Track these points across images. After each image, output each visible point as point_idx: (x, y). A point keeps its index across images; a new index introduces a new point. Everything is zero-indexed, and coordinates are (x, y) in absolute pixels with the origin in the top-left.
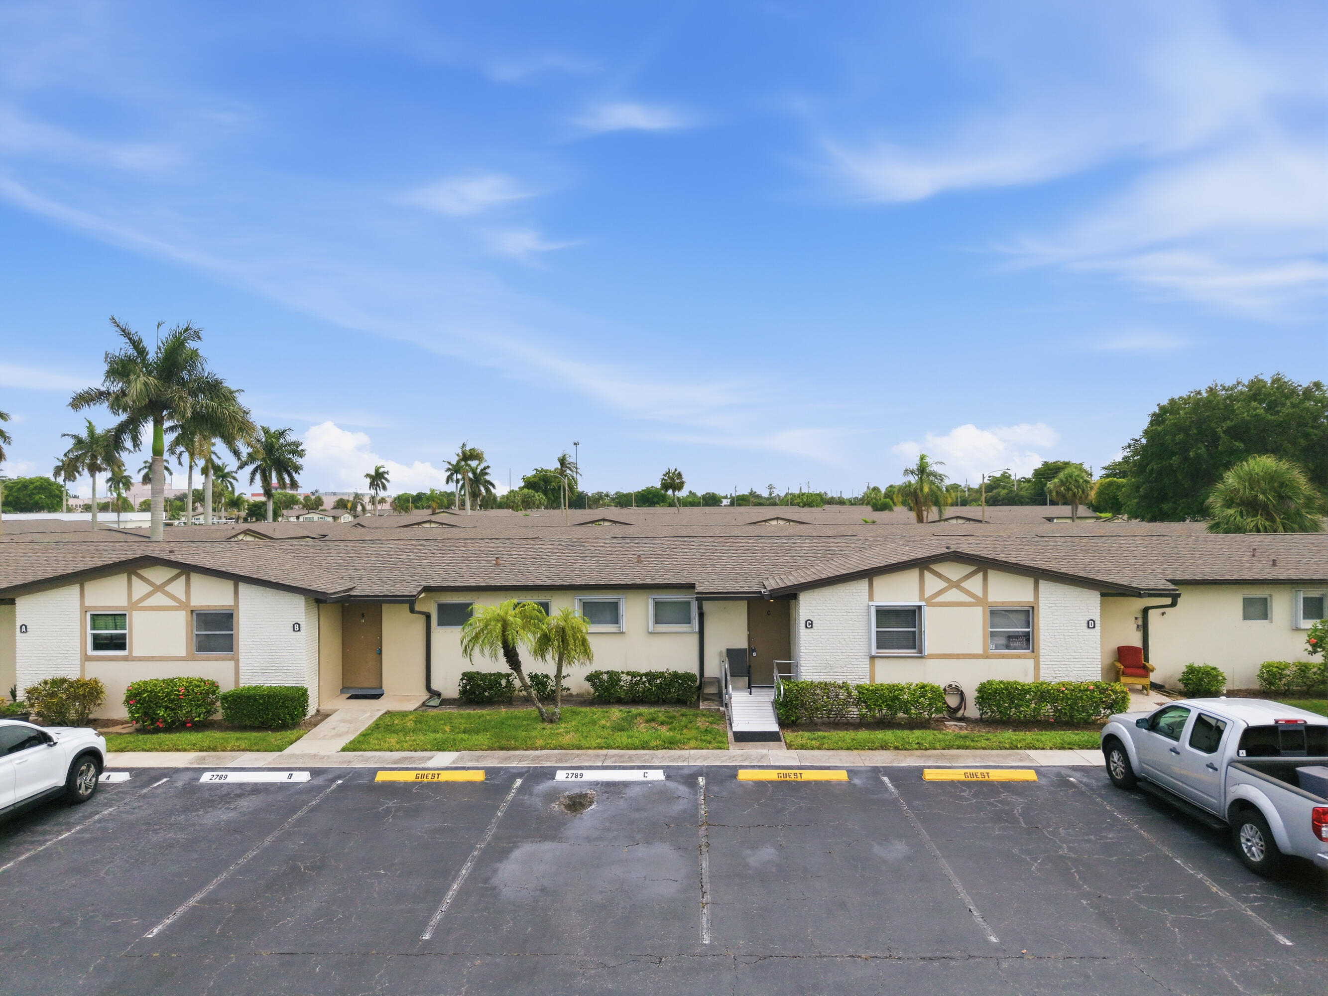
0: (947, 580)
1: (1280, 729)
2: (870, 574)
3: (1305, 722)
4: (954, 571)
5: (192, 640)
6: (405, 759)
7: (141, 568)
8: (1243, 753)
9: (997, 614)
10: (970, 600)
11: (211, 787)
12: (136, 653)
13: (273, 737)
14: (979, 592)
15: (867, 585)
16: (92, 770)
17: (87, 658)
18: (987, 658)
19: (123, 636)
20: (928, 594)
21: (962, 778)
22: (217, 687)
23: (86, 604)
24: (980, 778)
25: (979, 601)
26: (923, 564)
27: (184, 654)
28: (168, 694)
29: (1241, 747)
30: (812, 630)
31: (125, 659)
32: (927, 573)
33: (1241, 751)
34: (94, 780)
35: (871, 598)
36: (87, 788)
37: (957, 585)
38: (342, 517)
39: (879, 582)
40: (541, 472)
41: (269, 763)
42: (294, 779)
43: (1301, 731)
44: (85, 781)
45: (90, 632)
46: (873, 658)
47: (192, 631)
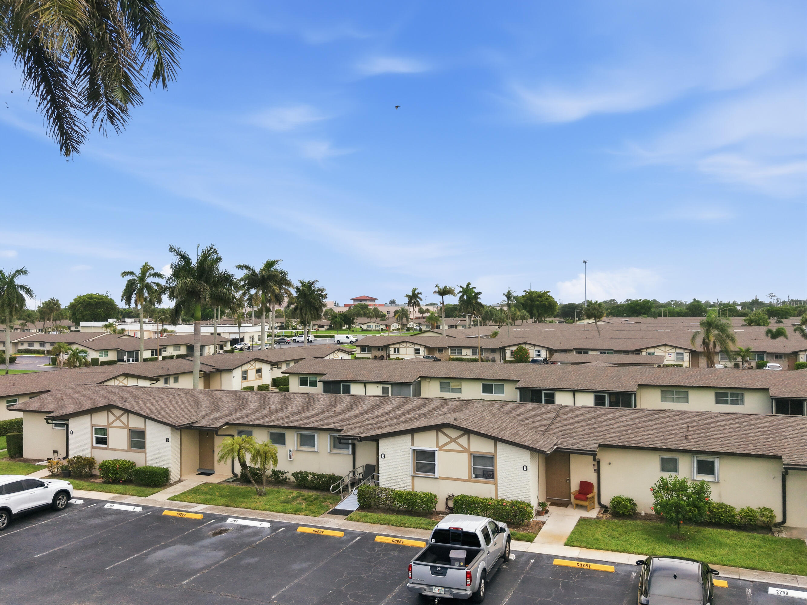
0: (449, 437)
1: (451, 531)
2: (412, 432)
3: (462, 529)
4: (454, 434)
5: (130, 443)
6: (186, 506)
7: (112, 409)
8: (434, 540)
9: (476, 458)
10: (462, 449)
11: (107, 509)
12: (110, 447)
13: (148, 490)
14: (466, 446)
15: (411, 436)
16: (65, 498)
17: (93, 447)
18: (470, 482)
19: (106, 439)
20: (440, 444)
21: (391, 542)
22: (135, 465)
23: (93, 423)
24: (399, 543)
25: (466, 450)
26: (438, 428)
27: (127, 449)
28: (113, 467)
29: (433, 538)
30: (384, 459)
31: (106, 449)
32: (439, 433)
33: (433, 540)
34: (66, 502)
35: (413, 445)
36: (62, 505)
37: (454, 440)
38: (392, 325)
39: (417, 436)
40: (529, 293)
41: (136, 502)
42: (135, 510)
43: (460, 534)
44: (62, 502)
45: (94, 436)
46: (413, 477)
47: (130, 438)
